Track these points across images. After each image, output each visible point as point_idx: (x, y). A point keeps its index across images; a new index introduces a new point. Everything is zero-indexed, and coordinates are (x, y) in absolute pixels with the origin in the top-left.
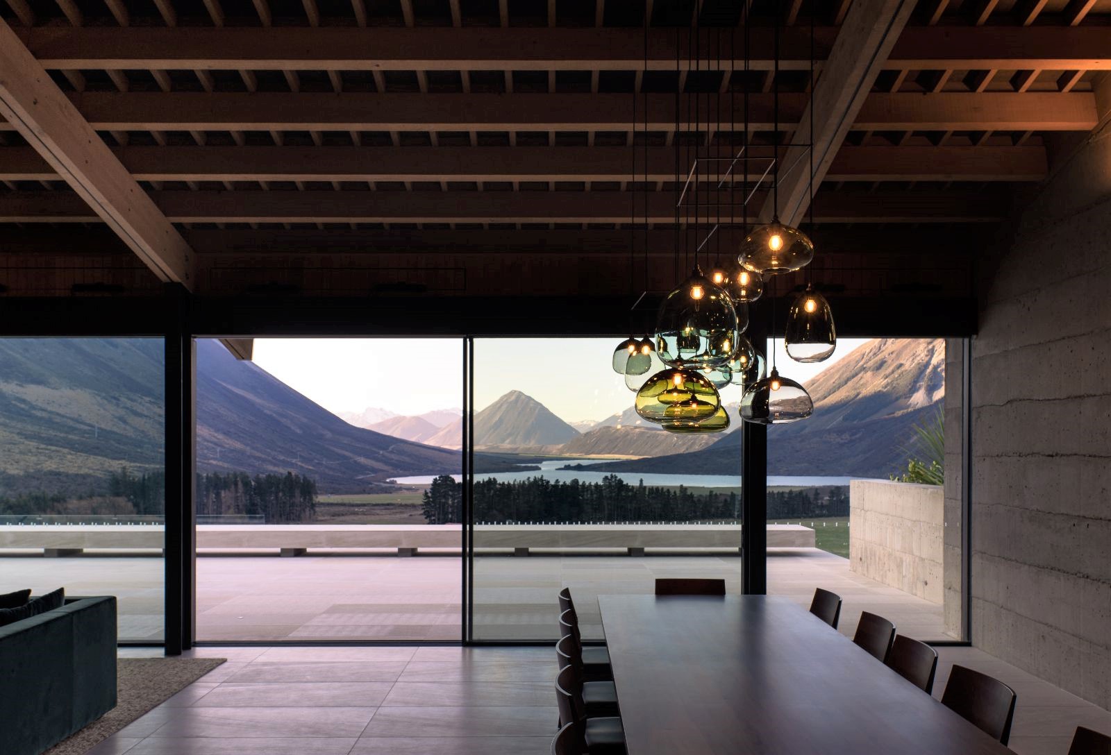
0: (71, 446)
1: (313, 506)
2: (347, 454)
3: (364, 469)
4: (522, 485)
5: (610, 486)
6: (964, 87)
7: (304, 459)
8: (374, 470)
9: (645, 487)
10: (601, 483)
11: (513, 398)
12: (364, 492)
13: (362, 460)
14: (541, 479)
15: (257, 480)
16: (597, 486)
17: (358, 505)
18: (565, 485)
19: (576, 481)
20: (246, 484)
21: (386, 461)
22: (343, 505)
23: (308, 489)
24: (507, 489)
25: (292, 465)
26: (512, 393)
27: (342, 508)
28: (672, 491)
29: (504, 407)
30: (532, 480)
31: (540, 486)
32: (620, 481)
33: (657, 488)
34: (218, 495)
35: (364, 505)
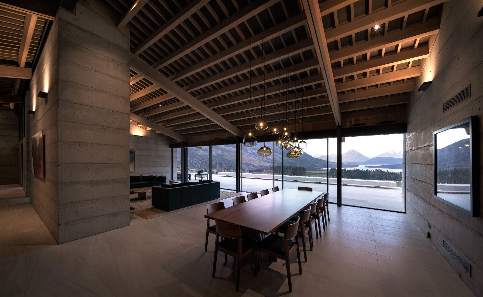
0: (265, 161)
1: (305, 173)
2: (313, 163)
3: (316, 166)
4: (353, 170)
5: (377, 171)
6: (377, 74)
7: (304, 164)
8: (318, 166)
9: (389, 172)
10: (375, 170)
11: (351, 151)
12: (316, 171)
13: (316, 164)
14: (358, 169)
15: (295, 168)
16: (374, 171)
17: (314, 173)
18: (364, 171)
19: (368, 170)
20: (293, 168)
21: (321, 165)
22: (311, 173)
23: (304, 169)
24: (349, 171)
25: (302, 165)
26: (351, 150)
27: (311, 174)
28: (397, 173)
29: (349, 153)
30: (355, 169)
31: (357, 171)
32: (381, 170)
33: (392, 172)
34: (288, 170)
35: (316, 173)
